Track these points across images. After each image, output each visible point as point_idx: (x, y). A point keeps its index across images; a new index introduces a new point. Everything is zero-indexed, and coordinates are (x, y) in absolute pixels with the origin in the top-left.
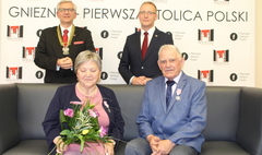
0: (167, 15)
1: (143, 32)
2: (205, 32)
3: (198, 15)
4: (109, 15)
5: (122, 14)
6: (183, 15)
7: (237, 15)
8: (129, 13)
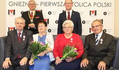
0: (77, 4)
1: (67, 12)
2: (93, 12)
3: (90, 4)
4: (51, 5)
5: (57, 4)
6: (83, 4)
7: (107, 4)
8: (60, 4)
